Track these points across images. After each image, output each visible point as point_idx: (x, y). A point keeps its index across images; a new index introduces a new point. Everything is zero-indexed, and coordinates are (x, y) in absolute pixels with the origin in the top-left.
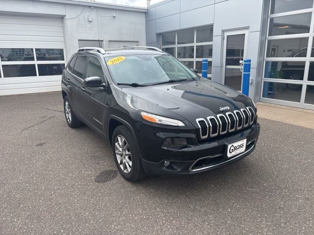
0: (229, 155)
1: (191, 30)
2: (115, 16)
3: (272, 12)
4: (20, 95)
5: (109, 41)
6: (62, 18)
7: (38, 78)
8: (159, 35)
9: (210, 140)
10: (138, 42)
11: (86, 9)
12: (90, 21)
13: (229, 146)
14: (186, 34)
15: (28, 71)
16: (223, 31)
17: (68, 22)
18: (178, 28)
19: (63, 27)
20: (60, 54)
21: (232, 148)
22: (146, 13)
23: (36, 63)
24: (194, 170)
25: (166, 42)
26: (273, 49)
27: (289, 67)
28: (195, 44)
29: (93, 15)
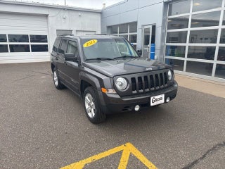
2: (80, 15)
5: (76, 31)
6: (47, 16)
7: (31, 53)
10: (95, 31)
11: (62, 11)
12: (64, 18)
14: (123, 27)
17: (50, 18)
18: (118, 23)
19: (47, 22)
22: (101, 13)
23: (30, 43)
25: (113, 32)
28: (128, 34)
29: (66, 14)
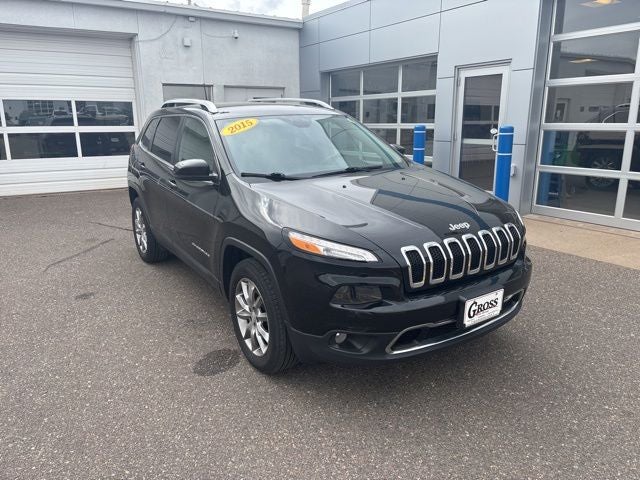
0: (468, 322)
1: (393, 65)
2: (236, 35)
3: (559, 30)
4: (44, 196)
5: (225, 86)
6: (130, 39)
7: (80, 161)
8: (326, 75)
9: (428, 291)
10: (284, 88)
11: (180, 22)
12: (186, 46)
13: (468, 304)
14: (382, 73)
15: (60, 147)
16: (458, 68)
17: (143, 49)
18: (364, 61)
19: (133, 58)
20: (125, 113)
21: (474, 308)
22: (300, 30)
23: (77, 129)
24: (395, 352)
25: (341, 90)
26: (559, 105)
27: (593, 142)
28: (400, 95)
29: (192, 34)
